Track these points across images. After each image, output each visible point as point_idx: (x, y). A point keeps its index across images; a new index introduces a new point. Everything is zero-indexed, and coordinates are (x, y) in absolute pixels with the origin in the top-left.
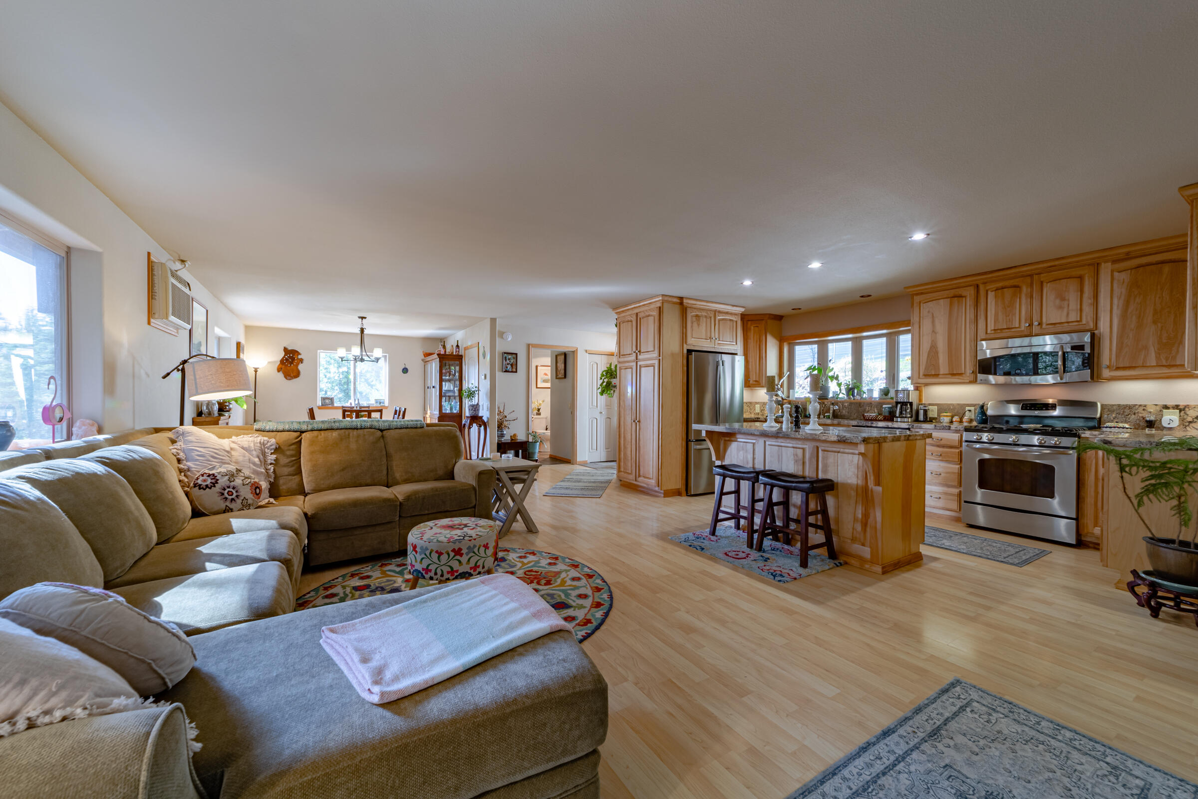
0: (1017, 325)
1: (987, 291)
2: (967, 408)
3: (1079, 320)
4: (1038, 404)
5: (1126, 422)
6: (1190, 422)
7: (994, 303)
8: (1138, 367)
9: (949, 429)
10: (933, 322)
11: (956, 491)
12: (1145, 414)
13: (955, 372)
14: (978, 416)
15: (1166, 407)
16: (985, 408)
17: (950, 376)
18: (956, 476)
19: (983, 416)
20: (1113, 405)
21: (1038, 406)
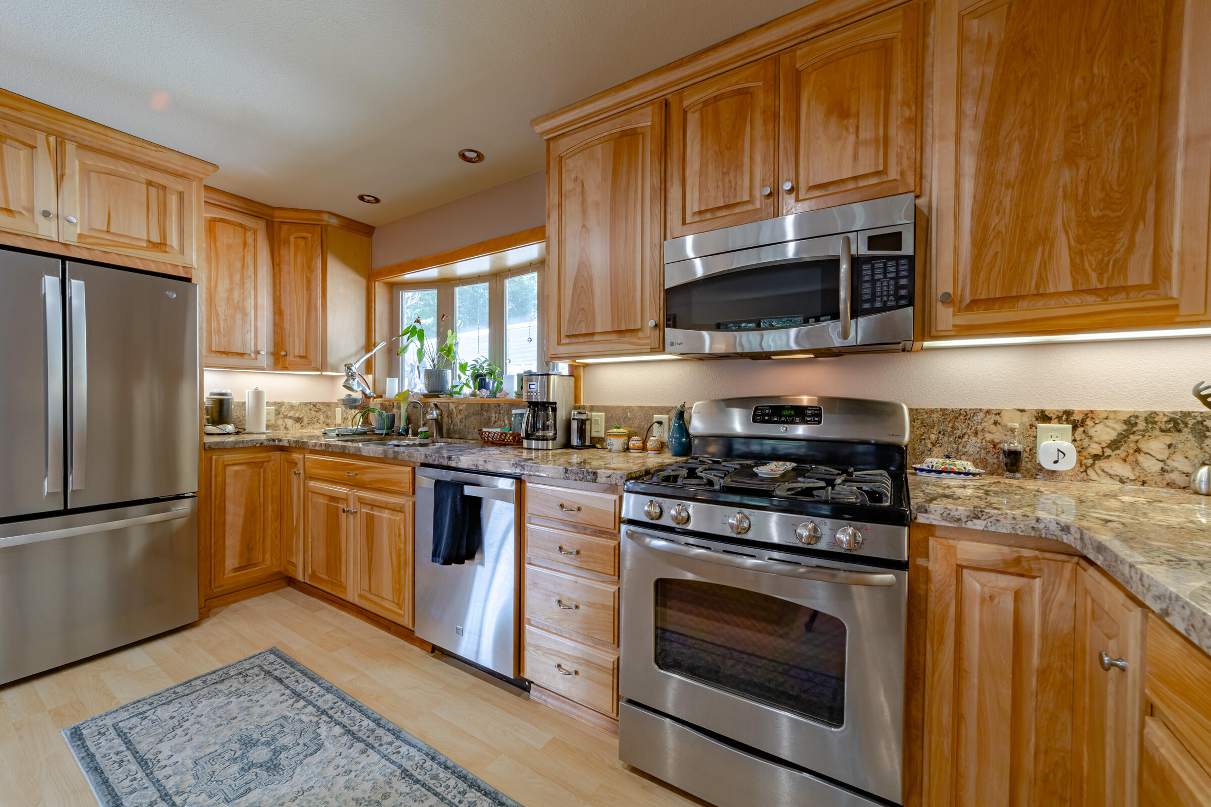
0: (746, 198)
1: (685, 112)
2: (657, 417)
3: (881, 168)
4: (783, 408)
5: (959, 455)
6: (1096, 457)
7: (698, 140)
8: (1023, 297)
9: (594, 481)
10: (583, 202)
11: (607, 657)
12: (997, 435)
13: (623, 328)
14: (672, 437)
15: (1044, 417)
16: (686, 415)
17: (614, 337)
18: (609, 617)
19: (682, 436)
20: (932, 411)
21: (785, 413)
